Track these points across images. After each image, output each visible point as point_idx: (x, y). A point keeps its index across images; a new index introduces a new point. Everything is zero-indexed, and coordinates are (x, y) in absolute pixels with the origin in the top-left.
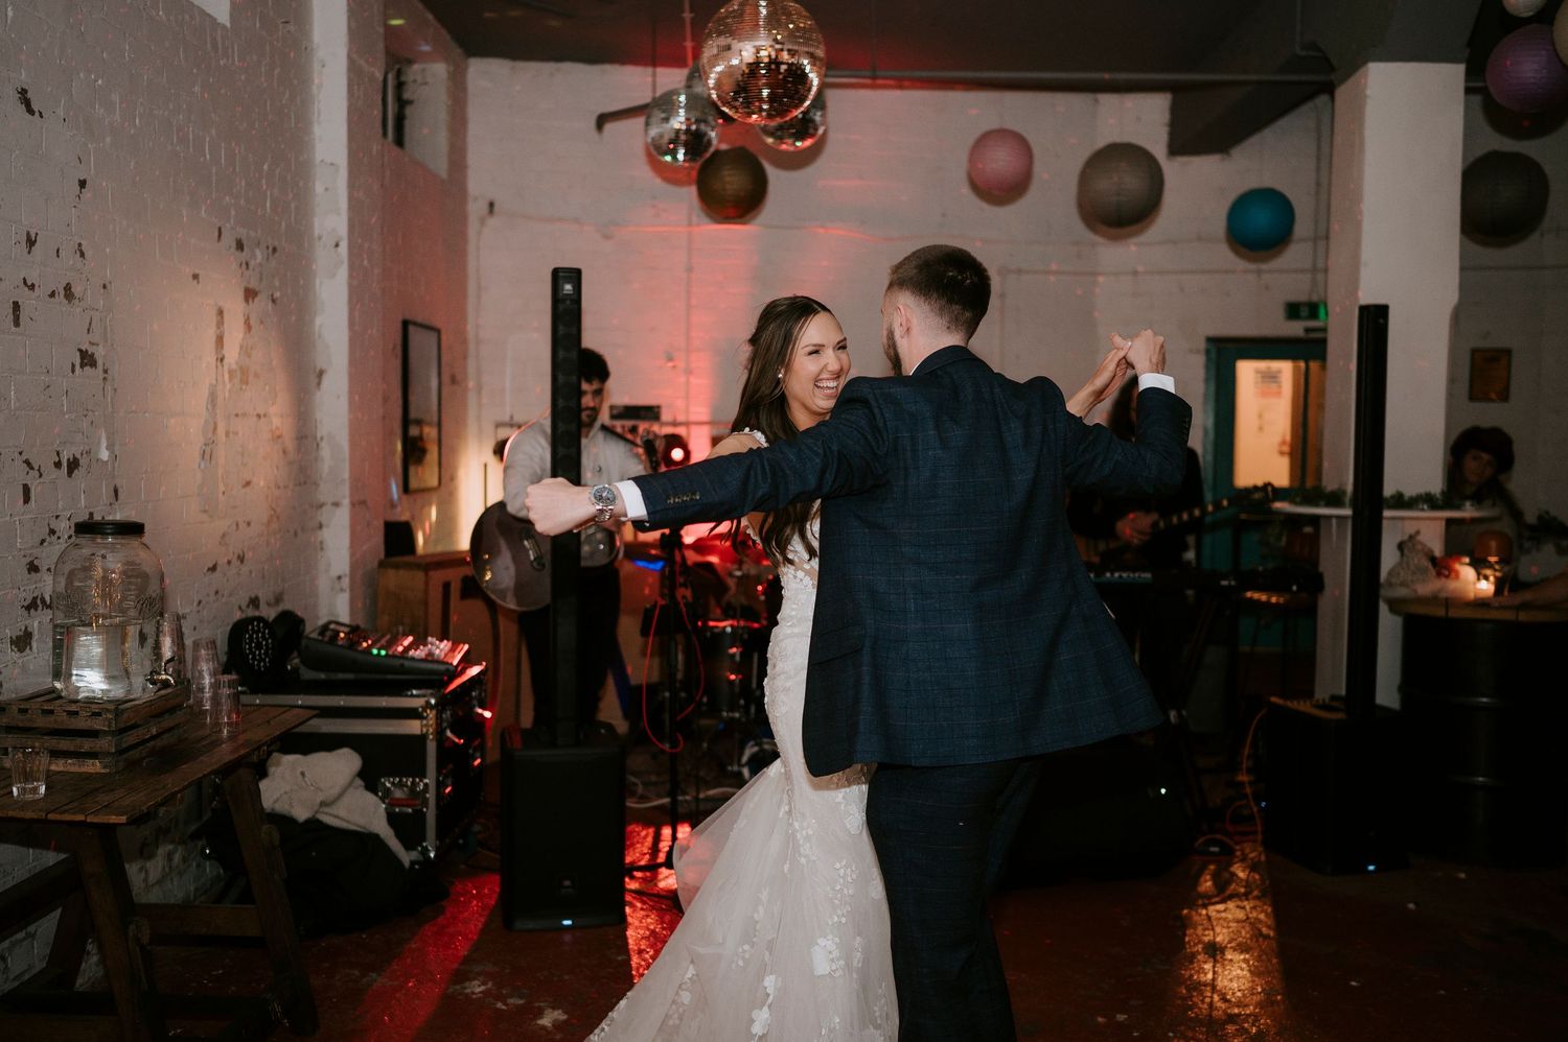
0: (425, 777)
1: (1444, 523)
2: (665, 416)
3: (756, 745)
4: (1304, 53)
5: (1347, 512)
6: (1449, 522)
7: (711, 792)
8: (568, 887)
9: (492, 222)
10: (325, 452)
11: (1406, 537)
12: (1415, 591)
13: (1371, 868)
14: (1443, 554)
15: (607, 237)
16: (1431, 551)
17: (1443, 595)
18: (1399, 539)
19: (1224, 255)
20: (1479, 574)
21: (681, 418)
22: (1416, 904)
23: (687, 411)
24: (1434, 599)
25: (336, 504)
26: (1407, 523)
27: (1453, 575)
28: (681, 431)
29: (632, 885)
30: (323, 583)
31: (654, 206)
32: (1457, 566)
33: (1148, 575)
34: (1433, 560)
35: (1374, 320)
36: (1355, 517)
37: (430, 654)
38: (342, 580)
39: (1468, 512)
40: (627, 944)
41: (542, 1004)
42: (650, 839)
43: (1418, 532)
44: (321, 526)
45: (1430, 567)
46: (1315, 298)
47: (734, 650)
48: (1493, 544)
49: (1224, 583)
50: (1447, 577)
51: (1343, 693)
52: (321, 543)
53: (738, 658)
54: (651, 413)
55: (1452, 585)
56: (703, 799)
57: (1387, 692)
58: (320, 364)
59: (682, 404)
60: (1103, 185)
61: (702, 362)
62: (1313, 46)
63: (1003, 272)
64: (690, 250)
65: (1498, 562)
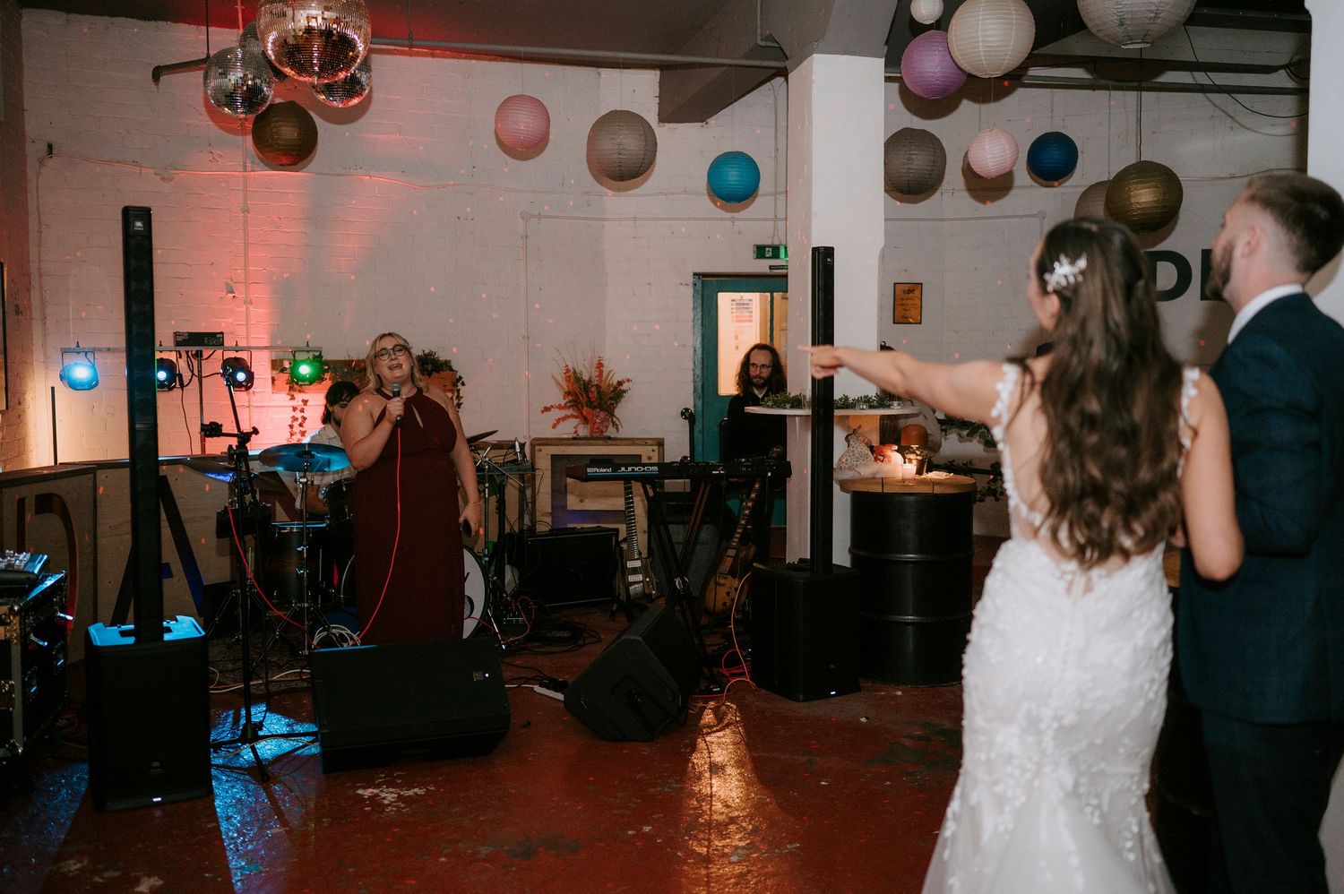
0: (11, 680)
2: (228, 341)
3: (324, 629)
4: (763, 43)
5: (807, 412)
6: (883, 417)
8: (157, 768)
9: (51, 163)
11: (852, 432)
12: (859, 473)
13: (833, 693)
14: (879, 443)
15: (166, 180)
16: (869, 440)
17: (879, 476)
18: (846, 432)
19: (706, 205)
20: (905, 458)
21: (242, 343)
22: (867, 718)
23: (248, 337)
24: (872, 479)
26: (853, 420)
27: (886, 460)
28: (244, 355)
29: (217, 760)
31: (210, 152)
32: (888, 453)
33: (655, 468)
34: (872, 448)
35: (823, 260)
36: (815, 415)
37: (10, 565)
40: (215, 812)
41: (138, 874)
42: (230, 720)
43: (860, 426)
45: (870, 453)
46: (776, 243)
47: (301, 549)
49: (715, 473)
50: (882, 461)
51: (809, 557)
53: (305, 555)
54: (214, 339)
55: (885, 469)
56: (275, 682)
57: (841, 555)
59: (242, 331)
60: (607, 145)
61: (260, 293)
62: (770, 38)
63: (526, 217)
64: (245, 191)
65: (918, 449)
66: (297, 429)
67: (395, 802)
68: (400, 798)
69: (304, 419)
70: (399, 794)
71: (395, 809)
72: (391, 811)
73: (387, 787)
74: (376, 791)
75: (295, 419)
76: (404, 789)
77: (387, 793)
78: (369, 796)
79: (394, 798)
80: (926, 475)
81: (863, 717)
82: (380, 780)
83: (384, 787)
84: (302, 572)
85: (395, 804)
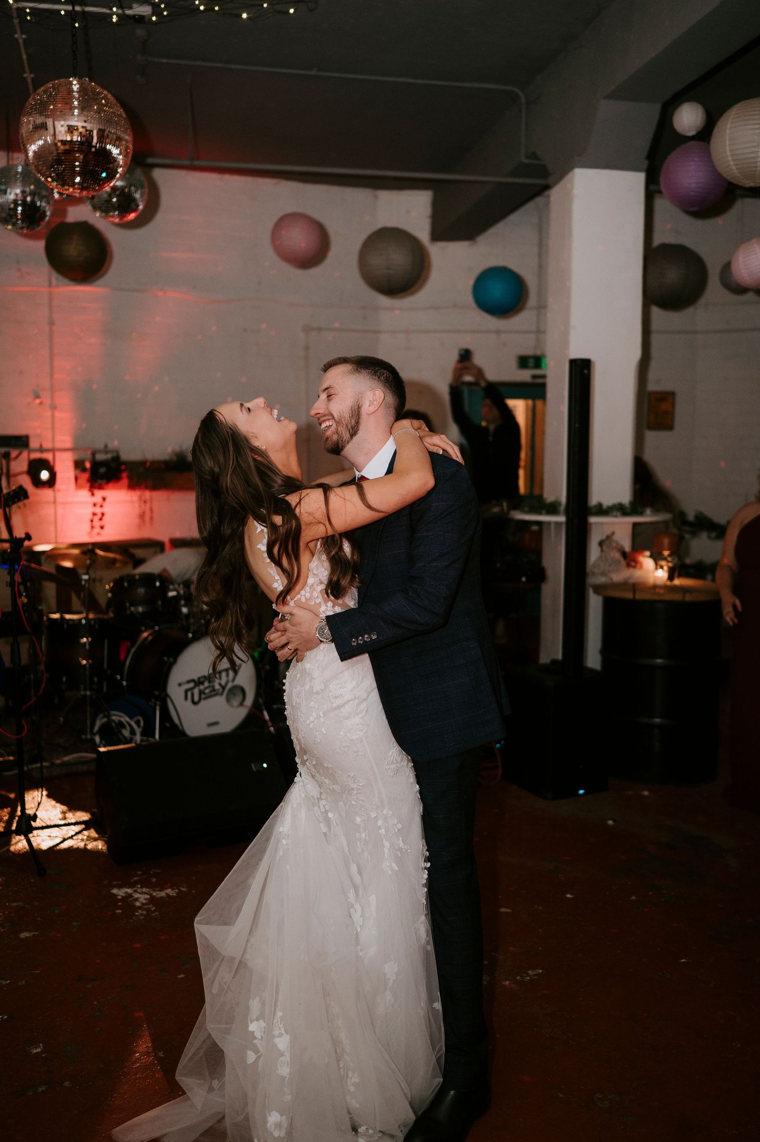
2: (34, 444)
3: (105, 716)
4: (527, 161)
5: (562, 519)
6: (635, 525)
7: (66, 759)
11: (604, 537)
12: (611, 579)
13: (581, 792)
14: (631, 549)
16: (622, 547)
17: (631, 581)
18: (600, 538)
20: (656, 564)
21: (47, 445)
22: (614, 821)
23: (53, 439)
24: (624, 585)
26: (605, 526)
27: (638, 566)
28: (49, 456)
31: (19, 270)
32: (641, 559)
34: (624, 554)
35: (580, 371)
36: (569, 522)
39: (648, 517)
43: (613, 533)
45: (622, 559)
46: (538, 353)
47: (85, 640)
50: (634, 567)
51: (560, 658)
53: (87, 647)
54: (21, 442)
55: (636, 574)
56: (58, 765)
57: (593, 659)
59: (49, 434)
60: (377, 261)
61: (65, 399)
62: (533, 156)
63: (307, 329)
64: (51, 307)
65: (669, 556)
66: (97, 523)
67: (146, 904)
68: (152, 900)
69: (103, 514)
70: (151, 895)
71: (144, 912)
72: (141, 915)
73: (142, 887)
74: (129, 891)
75: (94, 514)
76: (157, 889)
77: (140, 893)
78: (122, 897)
79: (146, 899)
80: (677, 582)
81: (610, 820)
82: (136, 878)
83: (139, 886)
84: (84, 662)
85: (145, 907)
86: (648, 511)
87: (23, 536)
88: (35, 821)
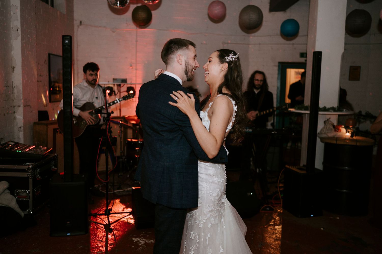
0: (29, 190)
1: (337, 116)
2: (129, 82)
5: (308, 112)
6: (339, 115)
7: (128, 189)
8: (69, 224)
9: (81, 27)
10: (15, 91)
11: (326, 120)
12: (328, 135)
13: (312, 216)
14: (337, 125)
15: (114, 32)
16: (333, 124)
17: (336, 137)
18: (324, 120)
20: (346, 131)
21: (133, 82)
22: (324, 228)
23: (136, 80)
24: (333, 138)
25: (19, 106)
26: (327, 116)
27: (339, 131)
28: (134, 86)
30: (16, 129)
31: (127, 23)
32: (341, 128)
33: (251, 130)
34: (334, 126)
35: (318, 56)
36: (310, 114)
38: (21, 128)
39: (344, 112)
43: (330, 118)
44: (15, 112)
45: (333, 128)
47: (137, 149)
48: (351, 122)
49: (273, 133)
50: (338, 131)
51: (306, 164)
52: (15, 117)
53: (138, 151)
54: (124, 81)
55: (339, 134)
57: (319, 165)
58: (14, 65)
59: (134, 78)
60: (246, 17)
61: (140, 67)
63: (224, 43)
64: (136, 35)
65: (352, 127)
70: (145, 241)
71: (142, 248)
72: (140, 249)
73: (143, 238)
74: (138, 239)
76: (148, 240)
77: (142, 241)
78: (136, 241)
79: (143, 243)
80: (354, 138)
81: (322, 228)
82: (142, 235)
83: (142, 238)
84: (137, 156)
85: (143, 246)
86: (344, 110)
87: (111, 112)
88: (111, 211)
